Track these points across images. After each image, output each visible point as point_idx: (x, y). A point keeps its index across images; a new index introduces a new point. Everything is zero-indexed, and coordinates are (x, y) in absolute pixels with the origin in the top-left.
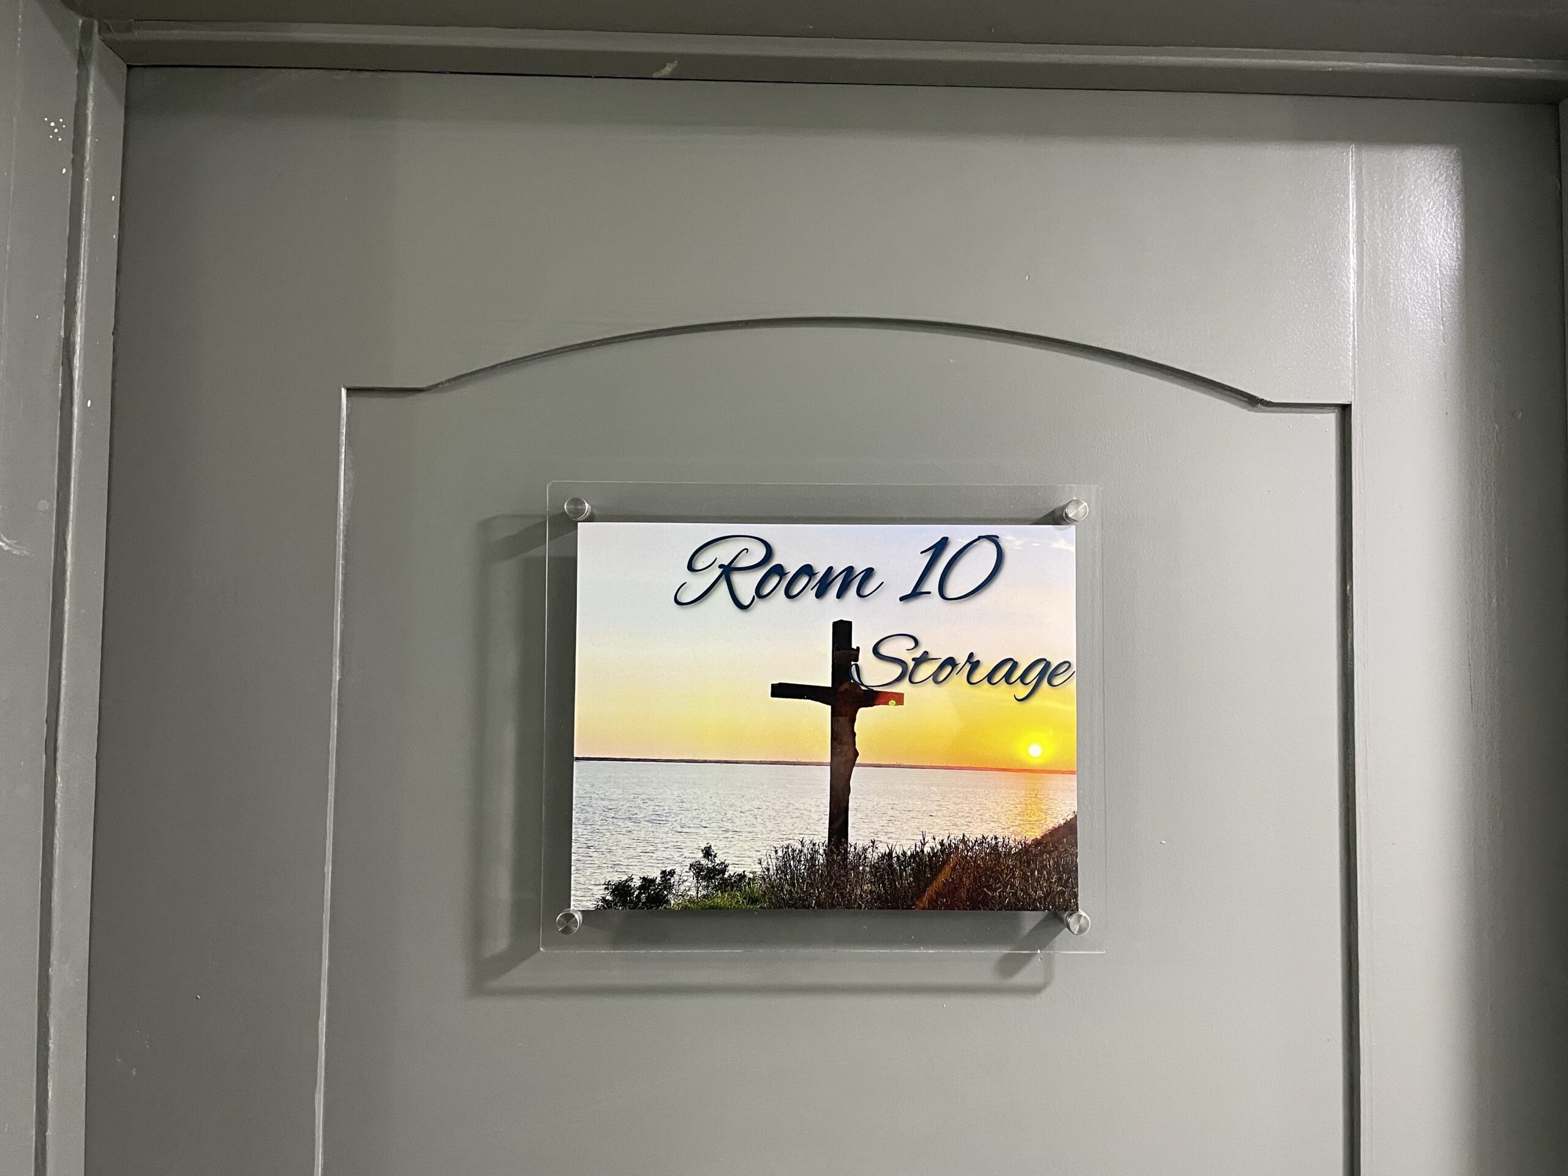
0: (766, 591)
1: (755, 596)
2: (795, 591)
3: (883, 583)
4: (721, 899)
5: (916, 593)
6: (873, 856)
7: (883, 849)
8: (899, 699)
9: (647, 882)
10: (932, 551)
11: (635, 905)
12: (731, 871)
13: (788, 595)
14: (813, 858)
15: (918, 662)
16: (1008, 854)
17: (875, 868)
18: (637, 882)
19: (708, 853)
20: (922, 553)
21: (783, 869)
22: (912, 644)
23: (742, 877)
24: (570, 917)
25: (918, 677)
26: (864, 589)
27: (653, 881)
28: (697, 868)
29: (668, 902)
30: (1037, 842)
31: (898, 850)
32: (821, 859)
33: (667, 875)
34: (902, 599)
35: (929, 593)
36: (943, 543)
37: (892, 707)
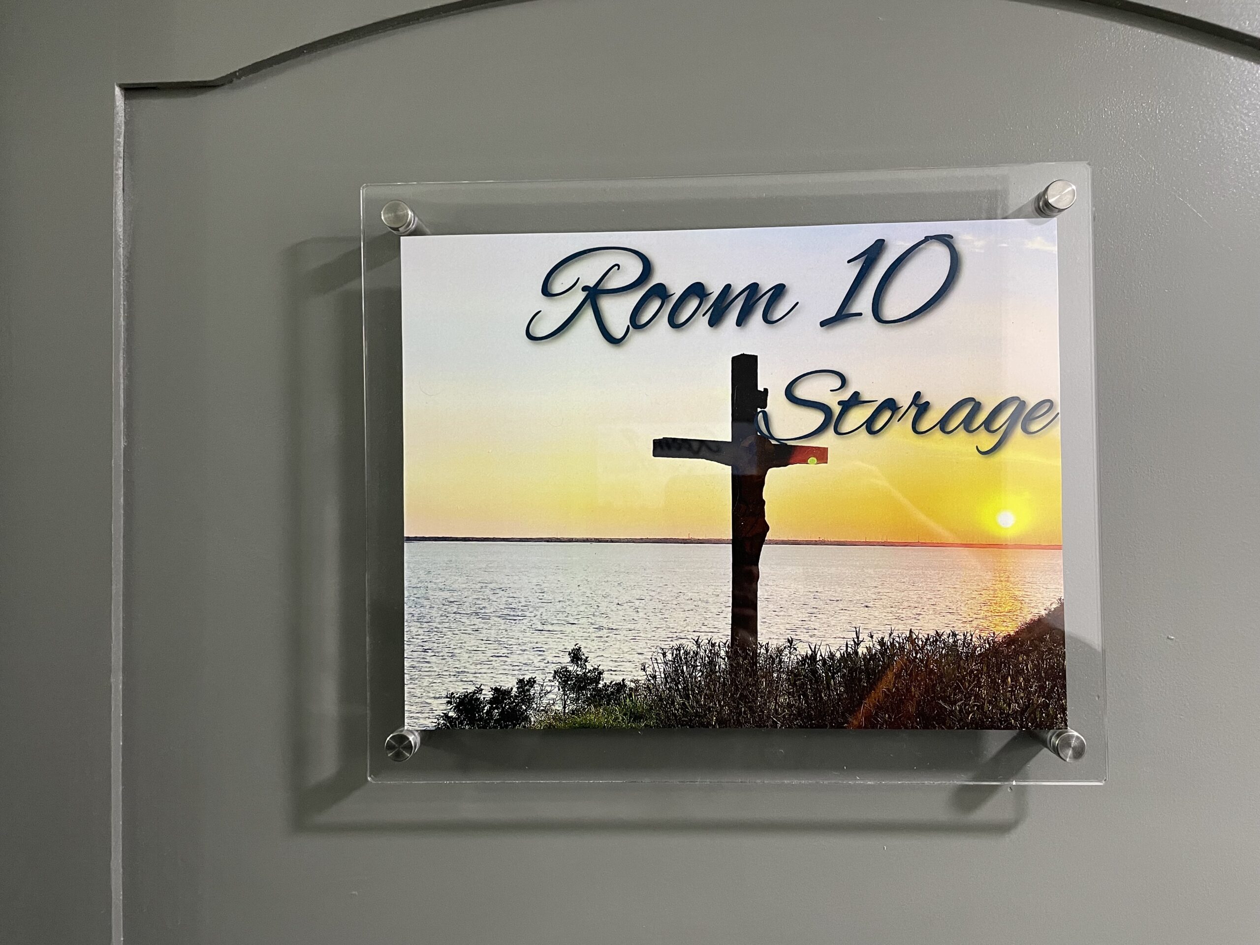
0: (645, 318)
1: (630, 326)
2: (683, 318)
3: (797, 303)
4: (595, 715)
5: (843, 315)
6: (790, 659)
7: (803, 650)
8: (821, 455)
9: (500, 694)
10: (863, 258)
11: (485, 723)
12: (607, 678)
13: (674, 324)
14: (712, 663)
15: (847, 406)
16: (971, 656)
17: (794, 674)
18: (487, 694)
19: (576, 656)
20: (849, 262)
21: (674, 675)
22: (838, 383)
23: (621, 686)
24: (402, 739)
25: (846, 427)
26: (773, 312)
27: (508, 692)
28: (563, 676)
29: (527, 719)
30: (1010, 640)
31: (823, 652)
32: (722, 664)
33: (525, 685)
34: (823, 324)
35: (860, 314)
36: (878, 247)
37: (813, 464)
